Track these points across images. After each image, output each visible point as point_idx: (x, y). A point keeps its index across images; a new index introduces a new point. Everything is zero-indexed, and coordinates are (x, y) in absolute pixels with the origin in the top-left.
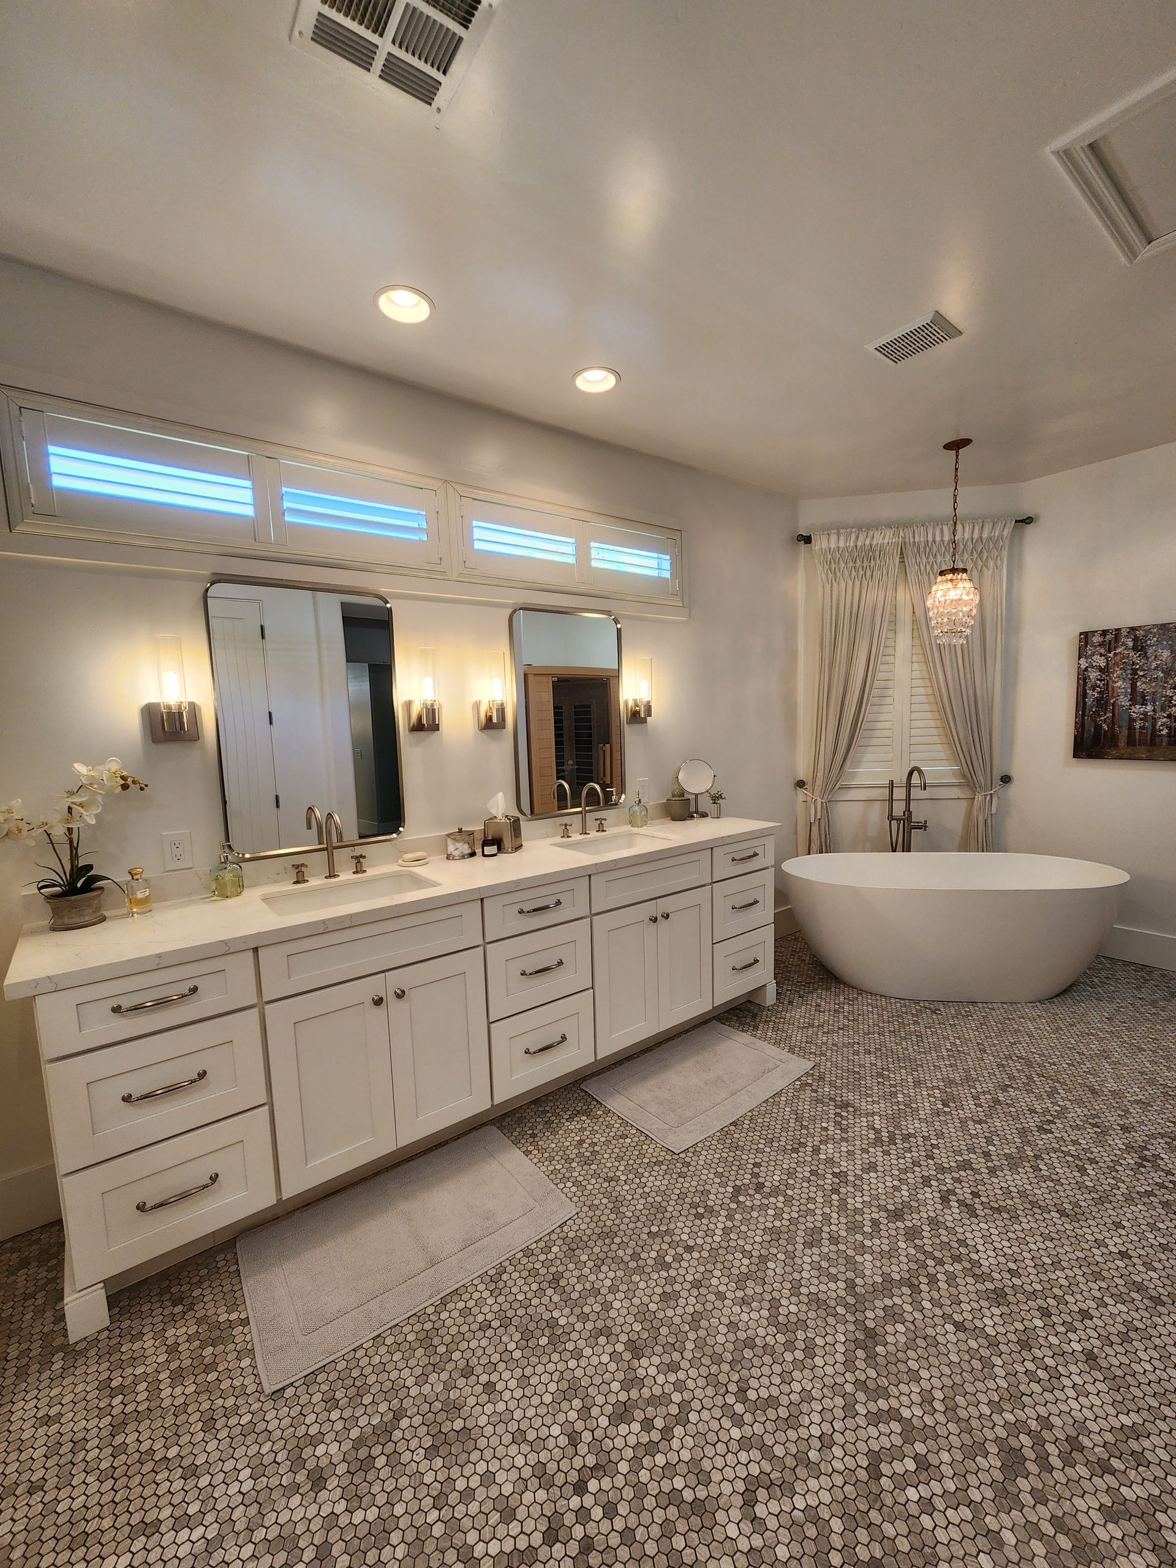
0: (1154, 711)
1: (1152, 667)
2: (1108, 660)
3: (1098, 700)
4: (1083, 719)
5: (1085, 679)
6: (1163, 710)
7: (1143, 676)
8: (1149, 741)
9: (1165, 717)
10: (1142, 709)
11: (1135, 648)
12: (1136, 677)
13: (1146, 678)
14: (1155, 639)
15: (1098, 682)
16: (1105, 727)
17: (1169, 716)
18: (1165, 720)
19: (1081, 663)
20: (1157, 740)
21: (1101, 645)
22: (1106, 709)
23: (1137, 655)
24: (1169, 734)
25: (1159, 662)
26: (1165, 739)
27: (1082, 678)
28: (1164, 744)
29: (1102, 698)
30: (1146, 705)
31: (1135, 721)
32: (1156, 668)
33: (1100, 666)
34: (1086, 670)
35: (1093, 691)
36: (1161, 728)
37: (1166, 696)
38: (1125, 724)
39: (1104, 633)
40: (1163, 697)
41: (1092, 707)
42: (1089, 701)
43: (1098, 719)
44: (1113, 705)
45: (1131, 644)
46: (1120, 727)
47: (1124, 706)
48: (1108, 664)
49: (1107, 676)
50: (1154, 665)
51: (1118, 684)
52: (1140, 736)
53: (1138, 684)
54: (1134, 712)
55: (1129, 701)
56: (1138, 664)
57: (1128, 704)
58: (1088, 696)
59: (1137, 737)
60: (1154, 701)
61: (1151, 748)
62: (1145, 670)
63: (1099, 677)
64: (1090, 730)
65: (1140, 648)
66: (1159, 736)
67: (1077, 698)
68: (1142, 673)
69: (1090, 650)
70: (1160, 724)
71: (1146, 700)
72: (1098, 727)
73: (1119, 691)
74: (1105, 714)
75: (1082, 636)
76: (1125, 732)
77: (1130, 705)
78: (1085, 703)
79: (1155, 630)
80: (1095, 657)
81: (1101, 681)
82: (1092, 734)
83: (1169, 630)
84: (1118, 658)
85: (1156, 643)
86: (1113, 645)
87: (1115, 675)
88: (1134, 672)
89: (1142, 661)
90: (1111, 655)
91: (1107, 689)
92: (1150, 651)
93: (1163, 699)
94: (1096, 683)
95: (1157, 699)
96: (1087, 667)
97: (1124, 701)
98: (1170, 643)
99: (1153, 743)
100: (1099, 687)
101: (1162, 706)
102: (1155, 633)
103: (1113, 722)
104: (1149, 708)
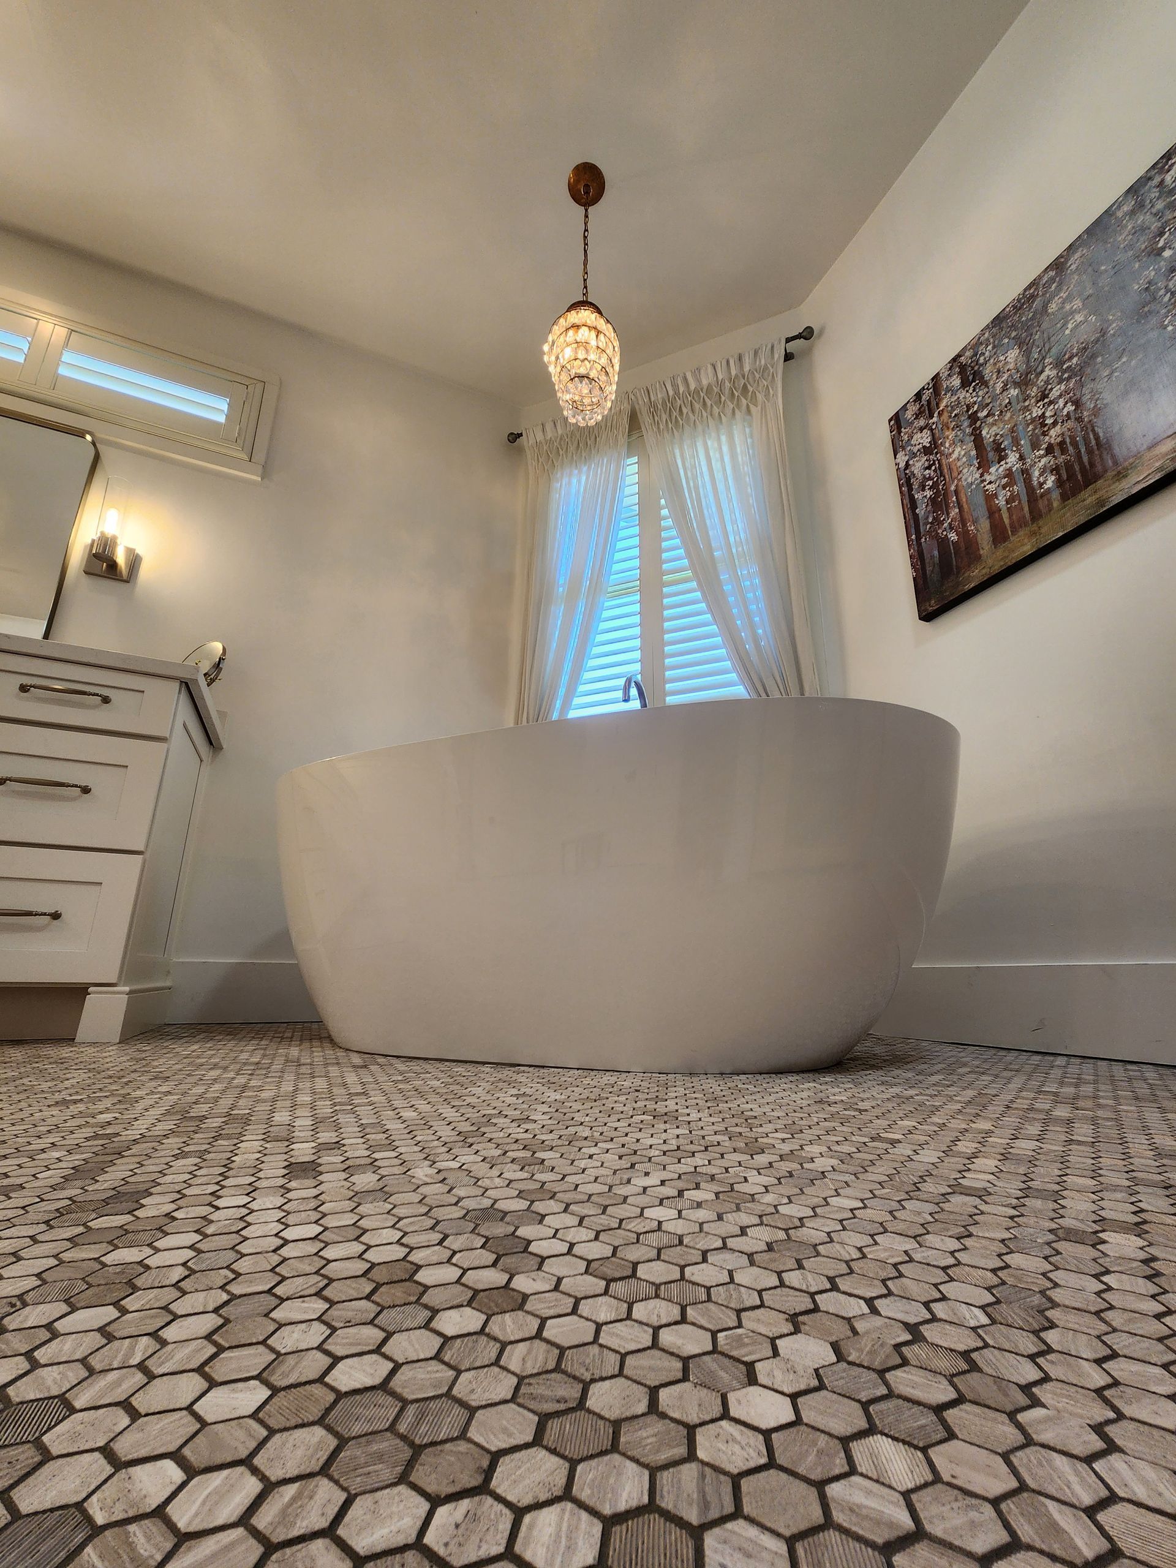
0: (1022, 458)
1: (998, 392)
2: (932, 430)
3: (933, 500)
4: (919, 544)
5: (908, 480)
6: (1035, 446)
7: (986, 417)
8: (1027, 515)
9: (1041, 457)
10: (1001, 469)
11: (965, 384)
12: (979, 423)
13: (994, 415)
14: (990, 348)
15: (927, 471)
16: (953, 536)
17: (1049, 450)
18: (1044, 461)
19: (898, 461)
20: (1042, 504)
21: (917, 416)
22: (947, 506)
23: (971, 391)
24: (1059, 483)
25: (1005, 376)
26: (1056, 495)
27: (906, 481)
28: (1055, 504)
29: (937, 494)
30: (1005, 457)
31: (996, 496)
32: (1005, 389)
33: (924, 447)
34: (907, 465)
35: (923, 490)
36: (1041, 479)
37: (1033, 420)
38: (981, 512)
39: (918, 396)
40: (1028, 425)
41: (928, 517)
42: (921, 511)
43: (940, 531)
44: (956, 492)
45: (956, 382)
46: (974, 522)
47: (972, 484)
48: (933, 435)
49: (937, 453)
50: (999, 385)
51: (955, 456)
52: (1010, 517)
53: (984, 433)
54: (990, 483)
55: (978, 469)
56: (975, 403)
57: (977, 476)
58: (919, 503)
59: (1007, 521)
60: (1016, 442)
61: (1034, 527)
62: (988, 405)
63: (927, 464)
64: (932, 557)
65: (971, 378)
66: (1042, 495)
67: (905, 518)
68: (985, 413)
69: (905, 434)
70: (1037, 473)
71: (1004, 449)
72: (943, 542)
73: (959, 464)
74: (948, 514)
75: (892, 423)
76: (985, 525)
77: (982, 475)
78: (916, 517)
79: (986, 335)
80: (915, 437)
81: (929, 468)
82: (937, 560)
83: (1006, 317)
84: (945, 415)
85: (993, 352)
86: (933, 403)
87: (947, 445)
88: (973, 418)
89: (981, 393)
90: (935, 419)
91: (942, 474)
92: (988, 372)
93: (1031, 427)
94: (924, 476)
95: (1021, 435)
96: (907, 462)
97: (970, 475)
98: (1014, 334)
99: (1036, 515)
100: (930, 478)
101: (1031, 440)
102: (988, 339)
103: (963, 522)
104: (1012, 458)
